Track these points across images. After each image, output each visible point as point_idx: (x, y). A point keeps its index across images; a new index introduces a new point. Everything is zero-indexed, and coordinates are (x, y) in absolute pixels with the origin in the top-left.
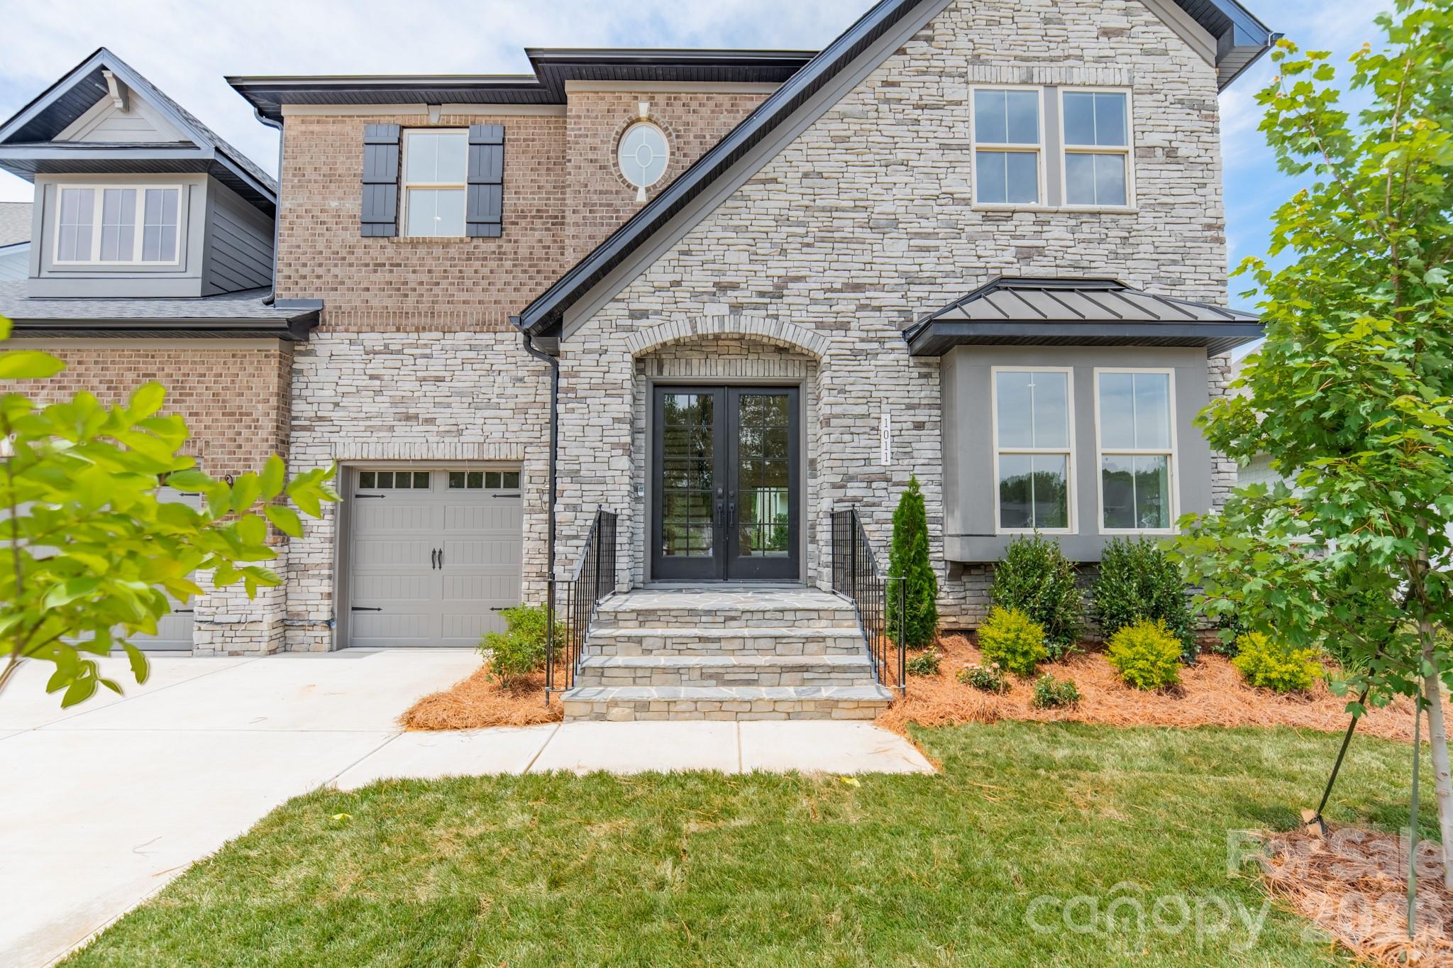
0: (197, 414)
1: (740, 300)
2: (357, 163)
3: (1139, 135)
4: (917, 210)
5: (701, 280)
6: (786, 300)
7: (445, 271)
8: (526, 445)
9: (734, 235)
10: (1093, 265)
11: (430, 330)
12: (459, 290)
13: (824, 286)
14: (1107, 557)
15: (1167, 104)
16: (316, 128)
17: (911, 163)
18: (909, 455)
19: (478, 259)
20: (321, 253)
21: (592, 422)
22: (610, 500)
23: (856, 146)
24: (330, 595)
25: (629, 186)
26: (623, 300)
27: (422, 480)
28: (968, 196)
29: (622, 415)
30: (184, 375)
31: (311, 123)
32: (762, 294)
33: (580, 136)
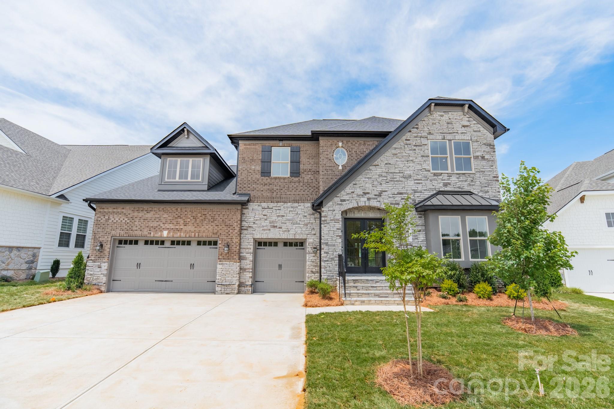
0: (218, 226)
1: (370, 197)
2: (259, 156)
3: (474, 153)
4: (416, 173)
5: (359, 191)
6: (382, 197)
7: (284, 186)
8: (308, 234)
9: (368, 180)
10: (464, 187)
11: (280, 202)
12: (288, 191)
13: (392, 193)
14: (472, 267)
15: (481, 145)
16: (248, 147)
17: (414, 161)
18: (417, 239)
19: (293, 183)
20: (250, 181)
21: (331, 229)
22: (336, 250)
23: (399, 156)
24: (251, 277)
25: (337, 165)
26: (338, 197)
27: (276, 244)
28: (429, 169)
29: (339, 228)
30: (214, 215)
31: (247, 145)
32: (376, 195)
33: (324, 151)
